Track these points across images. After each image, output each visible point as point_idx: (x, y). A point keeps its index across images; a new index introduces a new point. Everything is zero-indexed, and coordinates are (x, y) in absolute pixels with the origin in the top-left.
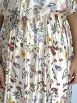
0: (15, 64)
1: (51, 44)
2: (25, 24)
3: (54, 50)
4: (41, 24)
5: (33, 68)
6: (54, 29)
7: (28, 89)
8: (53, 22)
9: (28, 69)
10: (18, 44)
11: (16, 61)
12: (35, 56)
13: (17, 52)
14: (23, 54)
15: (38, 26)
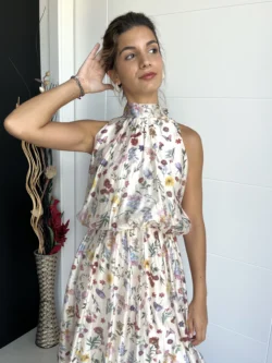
0: (99, 292)
1: (147, 269)
2: (113, 239)
4: (136, 242)
5: (121, 300)
6: (152, 250)
7: (113, 329)
8: (152, 239)
9: (115, 301)
11: (100, 288)
14: (109, 279)
15: (131, 243)
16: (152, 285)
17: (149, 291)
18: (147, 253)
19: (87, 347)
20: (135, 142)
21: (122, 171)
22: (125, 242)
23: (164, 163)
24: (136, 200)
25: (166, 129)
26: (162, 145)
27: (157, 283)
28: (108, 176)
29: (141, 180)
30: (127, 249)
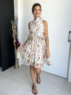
1: (38, 45)
2: (32, 39)
3: (38, 46)
7: (32, 55)
8: (38, 40)
9: (32, 50)
12: (34, 47)
15: (35, 40)
17: (38, 49)
18: (37, 42)
19: (27, 57)
20: (35, 24)
22: (34, 40)
23: (40, 27)
24: (35, 33)
25: (41, 22)
26: (39, 25)
29: (36, 30)
30: (34, 41)
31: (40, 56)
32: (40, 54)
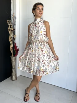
0: (30, 54)
4: (38, 44)
6: (41, 45)
8: (41, 43)
10: (32, 48)
11: (31, 53)
12: (36, 52)
13: (31, 50)
14: (33, 51)
16: (42, 52)
20: (36, 26)
21: (34, 31)
23: (40, 29)
24: (36, 36)
25: (41, 23)
26: (40, 26)
27: (43, 51)
28: (32, 33)
29: (37, 32)
30: (36, 45)
31: (45, 61)
32: (45, 59)
